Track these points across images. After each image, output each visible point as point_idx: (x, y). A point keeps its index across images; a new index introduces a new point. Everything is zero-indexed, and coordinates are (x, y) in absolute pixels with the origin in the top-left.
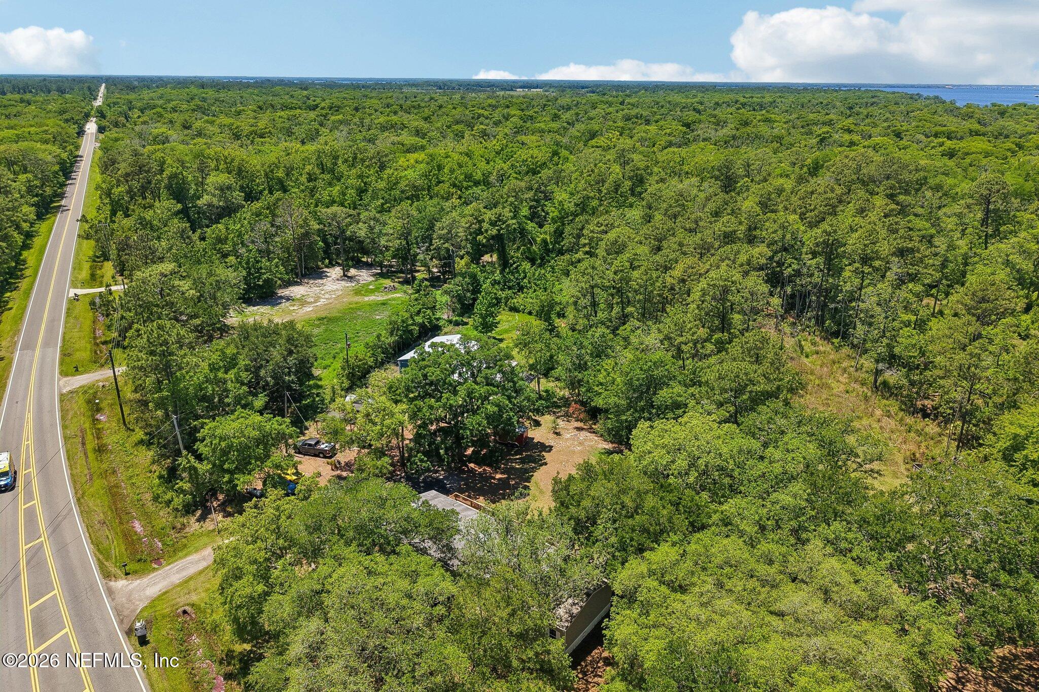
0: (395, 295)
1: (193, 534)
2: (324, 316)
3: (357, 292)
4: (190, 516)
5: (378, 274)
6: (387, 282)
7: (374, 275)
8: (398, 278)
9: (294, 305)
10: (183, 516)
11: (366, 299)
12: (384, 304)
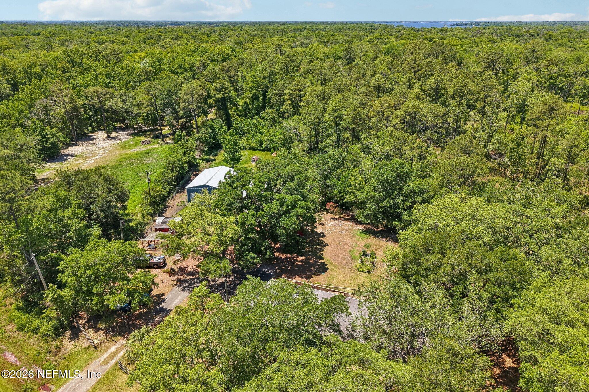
0: (152, 146)
1: (71, 355)
2: (106, 165)
3: (123, 147)
4: (62, 338)
5: (132, 134)
6: (142, 139)
7: (130, 135)
8: (149, 135)
9: (78, 160)
10: (54, 339)
11: (132, 151)
12: (147, 153)
